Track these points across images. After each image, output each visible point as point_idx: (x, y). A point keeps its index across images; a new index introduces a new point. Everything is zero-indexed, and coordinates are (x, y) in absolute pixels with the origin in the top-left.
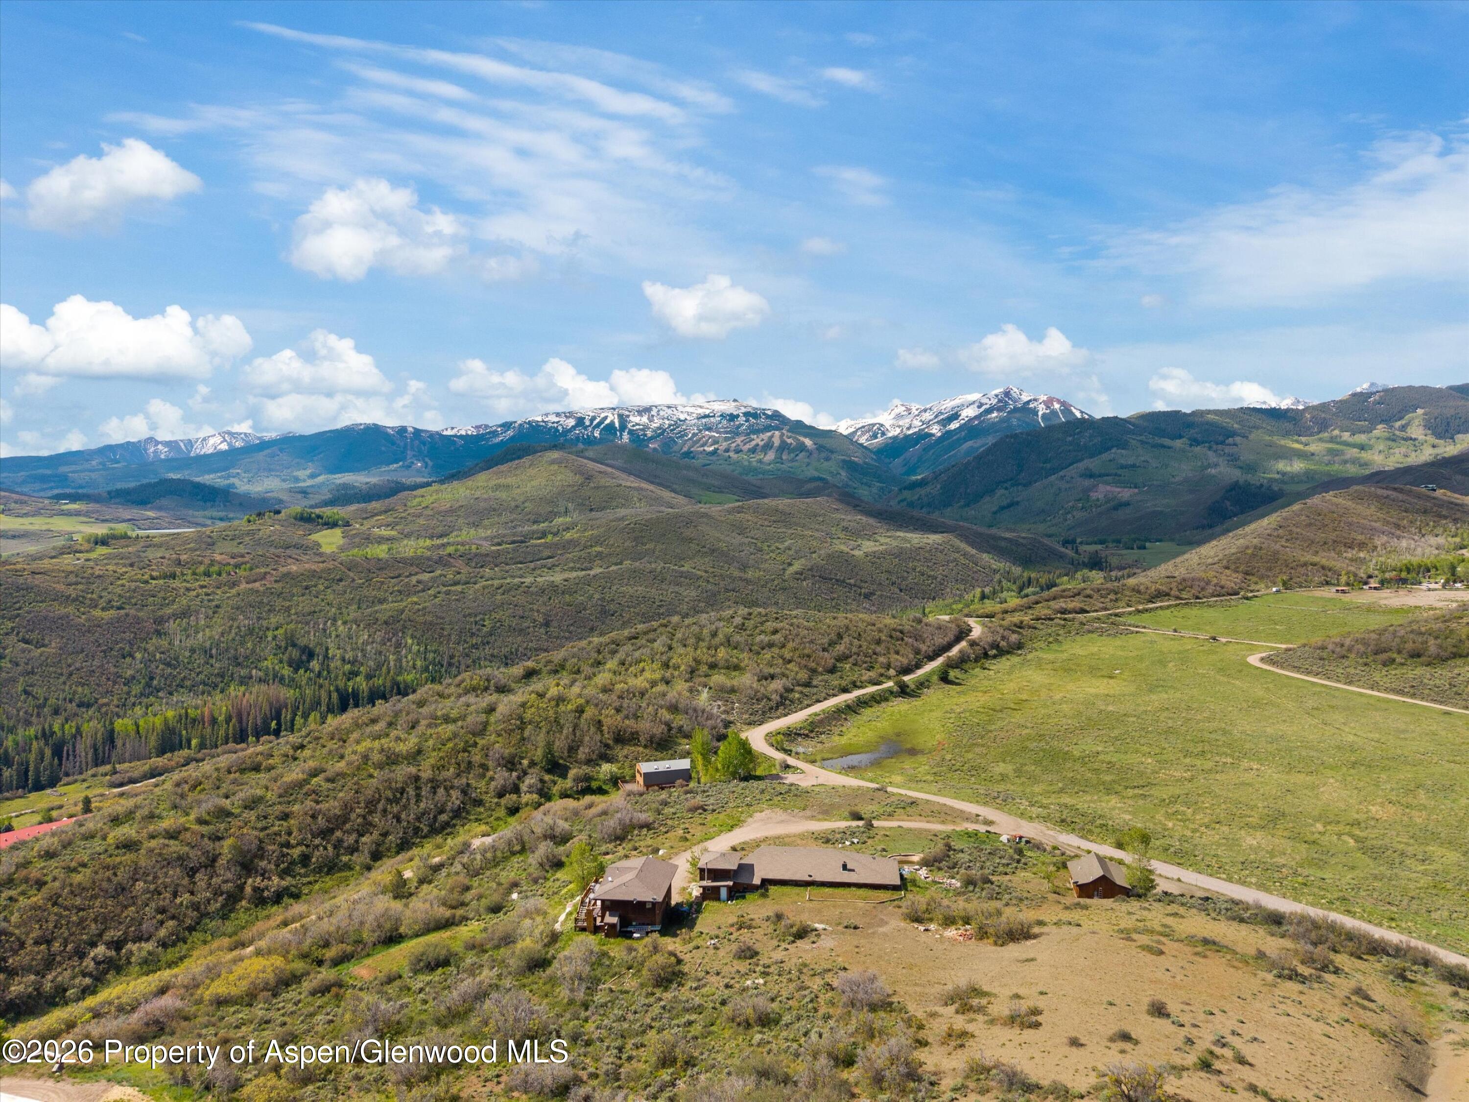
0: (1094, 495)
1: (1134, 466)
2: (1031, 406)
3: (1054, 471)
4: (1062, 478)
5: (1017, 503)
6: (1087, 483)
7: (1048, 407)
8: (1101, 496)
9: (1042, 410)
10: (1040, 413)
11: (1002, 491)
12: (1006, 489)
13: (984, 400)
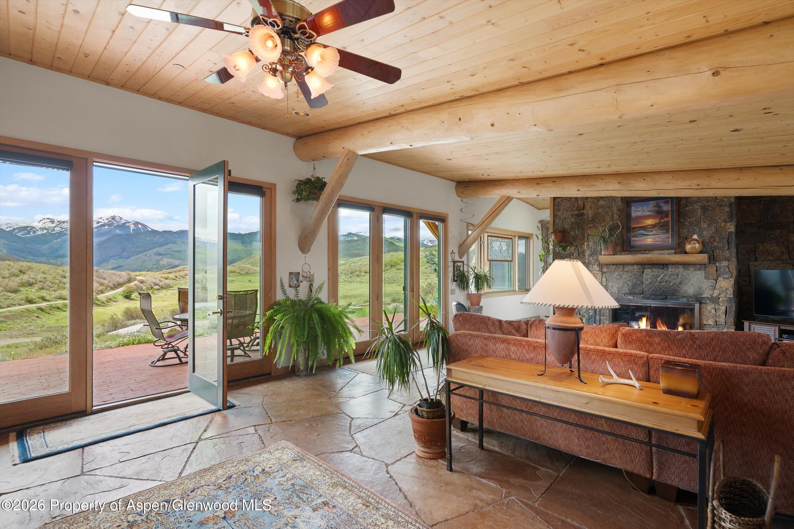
0: (161, 263)
1: (180, 251)
2: (127, 225)
3: (141, 252)
4: (146, 255)
5: (122, 266)
6: (158, 257)
7: (135, 226)
8: (165, 263)
9: (132, 227)
10: (131, 229)
11: (114, 261)
12: (115, 259)
13: (100, 220)
